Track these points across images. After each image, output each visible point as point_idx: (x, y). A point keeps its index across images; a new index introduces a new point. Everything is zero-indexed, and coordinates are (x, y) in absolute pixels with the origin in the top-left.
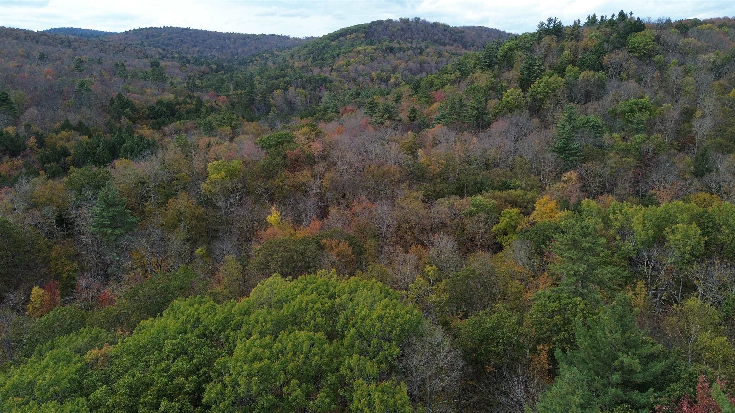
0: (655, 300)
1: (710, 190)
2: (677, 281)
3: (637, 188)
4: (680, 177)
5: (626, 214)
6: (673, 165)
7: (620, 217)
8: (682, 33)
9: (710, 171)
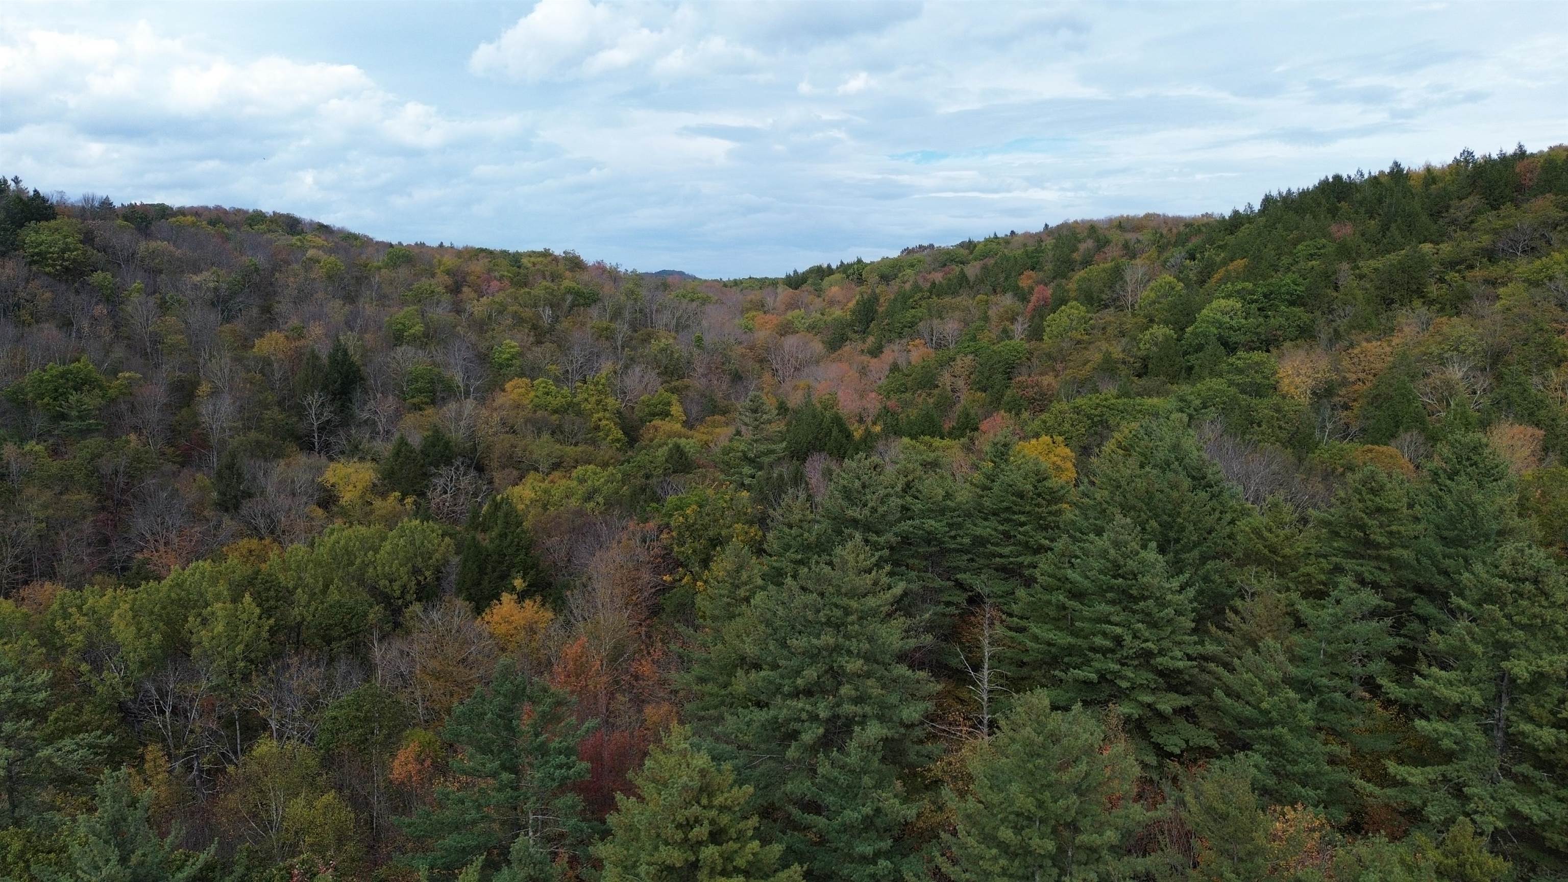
0: (191, 777)
1: (255, 532)
2: (229, 723)
3: (109, 555)
4: (195, 515)
5: (95, 612)
6: (175, 493)
7: (81, 621)
8: (139, 229)
9: (250, 496)
